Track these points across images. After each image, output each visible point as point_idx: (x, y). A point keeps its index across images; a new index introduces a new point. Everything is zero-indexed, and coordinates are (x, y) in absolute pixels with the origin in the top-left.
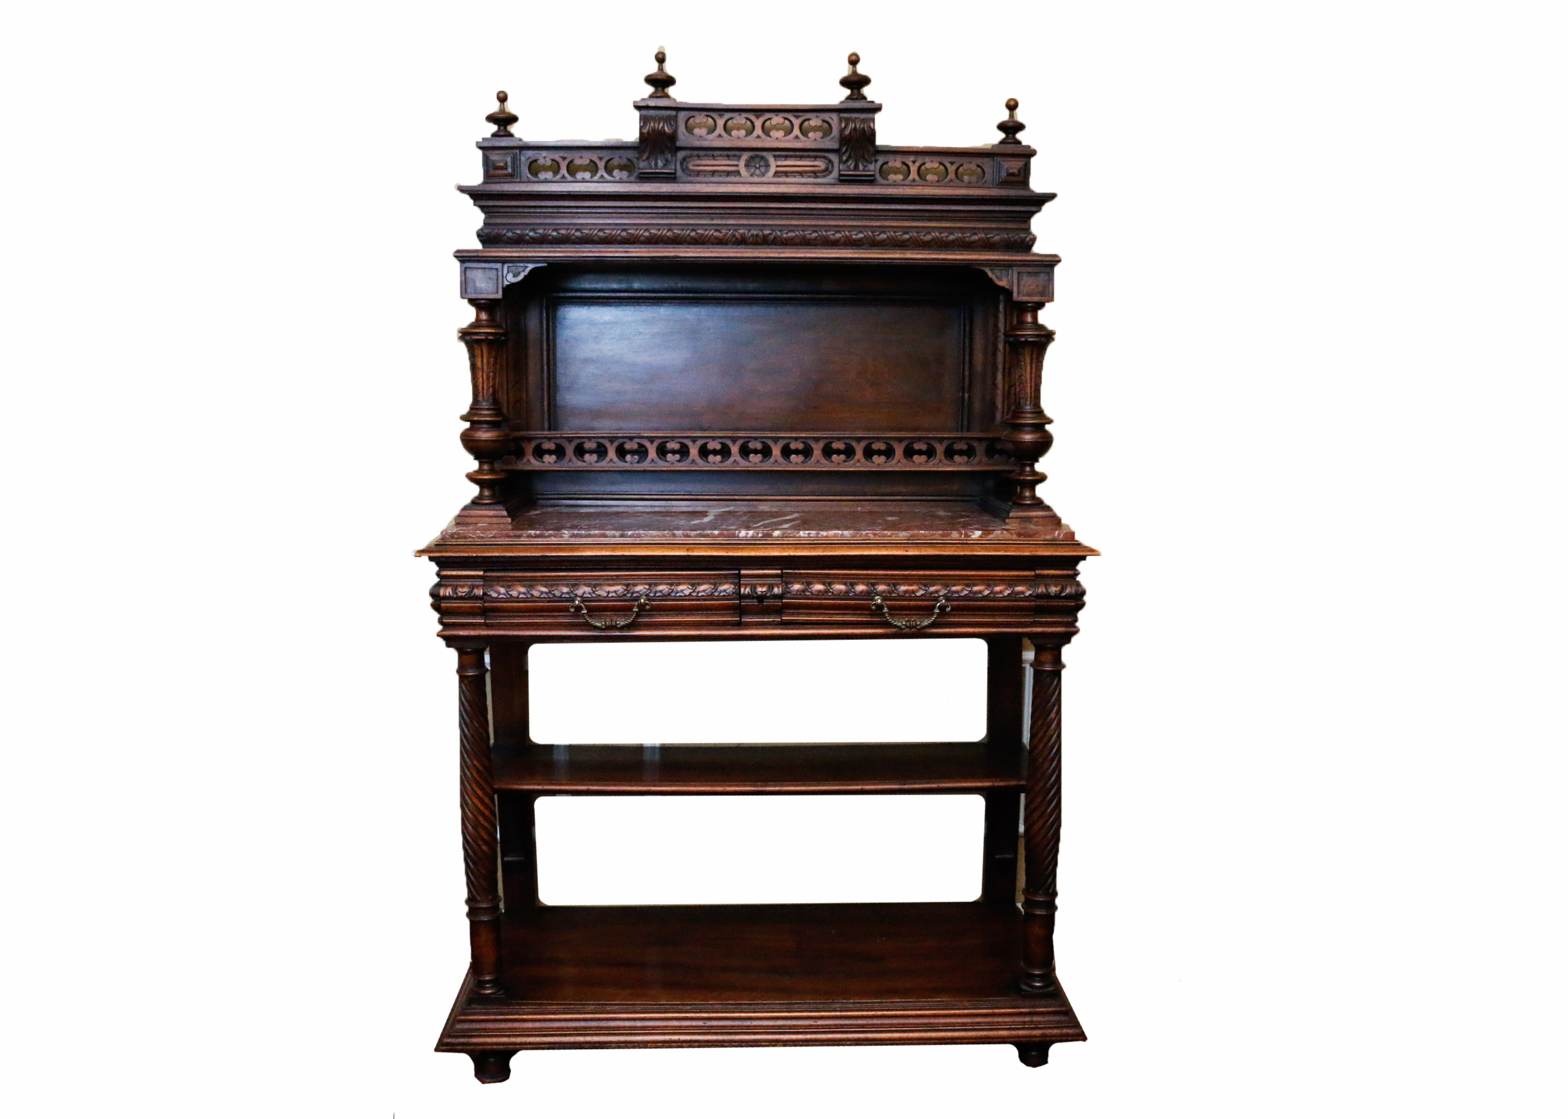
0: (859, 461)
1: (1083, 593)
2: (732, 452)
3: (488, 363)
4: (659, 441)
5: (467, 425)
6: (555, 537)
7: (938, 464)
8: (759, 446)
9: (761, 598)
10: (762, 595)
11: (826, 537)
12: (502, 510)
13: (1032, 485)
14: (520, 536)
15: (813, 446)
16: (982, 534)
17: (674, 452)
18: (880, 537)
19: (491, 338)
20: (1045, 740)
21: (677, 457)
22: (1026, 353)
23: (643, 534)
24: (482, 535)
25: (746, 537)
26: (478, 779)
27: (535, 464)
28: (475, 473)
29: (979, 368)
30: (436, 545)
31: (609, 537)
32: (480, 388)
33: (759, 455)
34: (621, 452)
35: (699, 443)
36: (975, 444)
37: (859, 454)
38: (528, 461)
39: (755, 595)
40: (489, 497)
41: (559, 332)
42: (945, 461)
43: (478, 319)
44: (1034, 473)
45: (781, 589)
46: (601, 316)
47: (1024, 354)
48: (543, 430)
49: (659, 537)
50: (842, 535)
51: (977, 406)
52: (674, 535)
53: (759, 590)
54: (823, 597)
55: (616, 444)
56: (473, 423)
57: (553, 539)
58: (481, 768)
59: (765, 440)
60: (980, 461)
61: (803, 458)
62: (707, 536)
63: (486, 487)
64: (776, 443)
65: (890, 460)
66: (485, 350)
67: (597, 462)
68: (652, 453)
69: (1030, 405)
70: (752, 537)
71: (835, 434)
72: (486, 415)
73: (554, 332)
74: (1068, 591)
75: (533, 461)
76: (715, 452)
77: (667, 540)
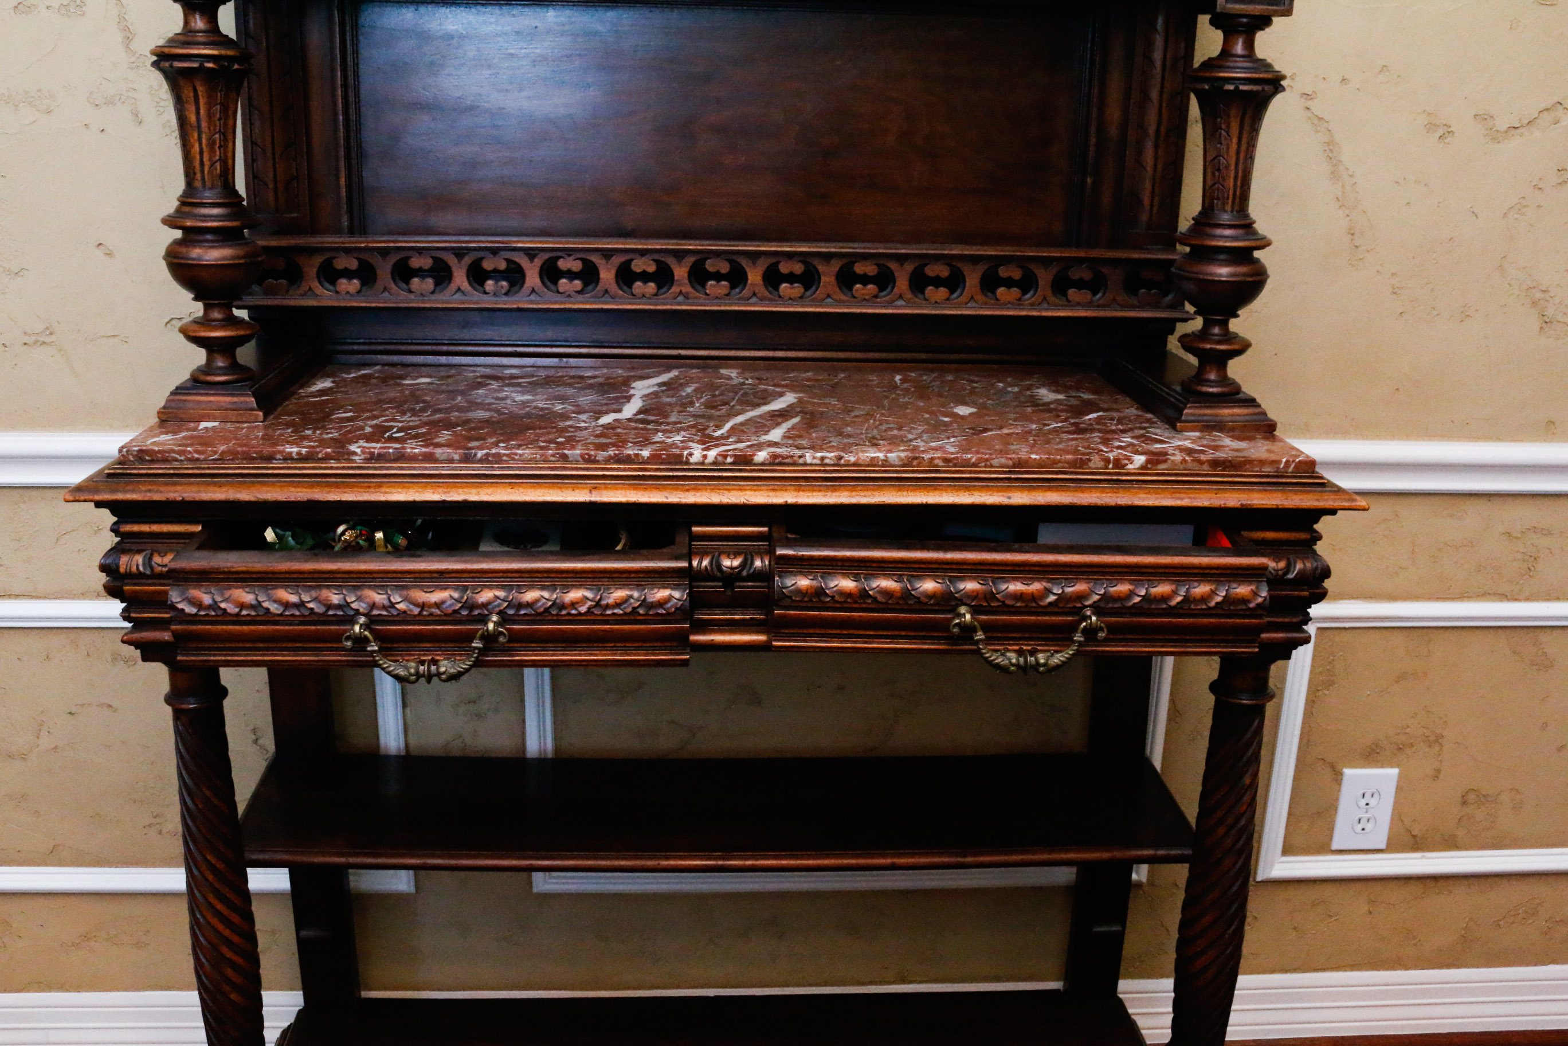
0: (901, 297)
1: (1326, 573)
2: (676, 278)
3: (210, 116)
4: (547, 256)
5: (178, 234)
6: (338, 460)
7: (1040, 304)
8: (724, 268)
9: (730, 578)
10: (731, 574)
11: (855, 464)
12: (248, 395)
13: (1221, 360)
14: (270, 458)
15: (820, 268)
16: (1148, 461)
17: (571, 275)
18: (955, 466)
19: (210, 65)
20: (1230, 820)
21: (578, 284)
22: (1233, 112)
23: (505, 455)
24: (196, 456)
25: (703, 463)
26: (216, 885)
27: (323, 296)
28: (195, 327)
29: (1113, 131)
30: (109, 475)
31: (441, 462)
32: (197, 163)
33: (724, 283)
34: (478, 276)
35: (617, 260)
36: (1105, 271)
37: (902, 283)
38: (310, 289)
39: (719, 574)
40: (225, 371)
41: (364, 52)
42: (1052, 299)
43: (187, 28)
44: (1228, 337)
45: (767, 563)
46: (440, 25)
47: (1229, 116)
48: (339, 232)
49: (537, 462)
50: (886, 461)
51: (1106, 198)
52: (565, 458)
53: (727, 563)
54: (856, 606)
55: (467, 260)
56: (186, 230)
57: (333, 463)
58: (220, 866)
59: (734, 257)
60: (1114, 299)
61: (802, 290)
62: (628, 460)
63: (218, 352)
64: (754, 263)
65: (955, 295)
66: (201, 89)
67: (433, 292)
68: (533, 278)
69: (1232, 212)
70: (714, 463)
71: (859, 248)
72: (213, 215)
73: (356, 52)
74: (1299, 566)
75: (319, 290)
76: (645, 277)
77: (552, 469)
